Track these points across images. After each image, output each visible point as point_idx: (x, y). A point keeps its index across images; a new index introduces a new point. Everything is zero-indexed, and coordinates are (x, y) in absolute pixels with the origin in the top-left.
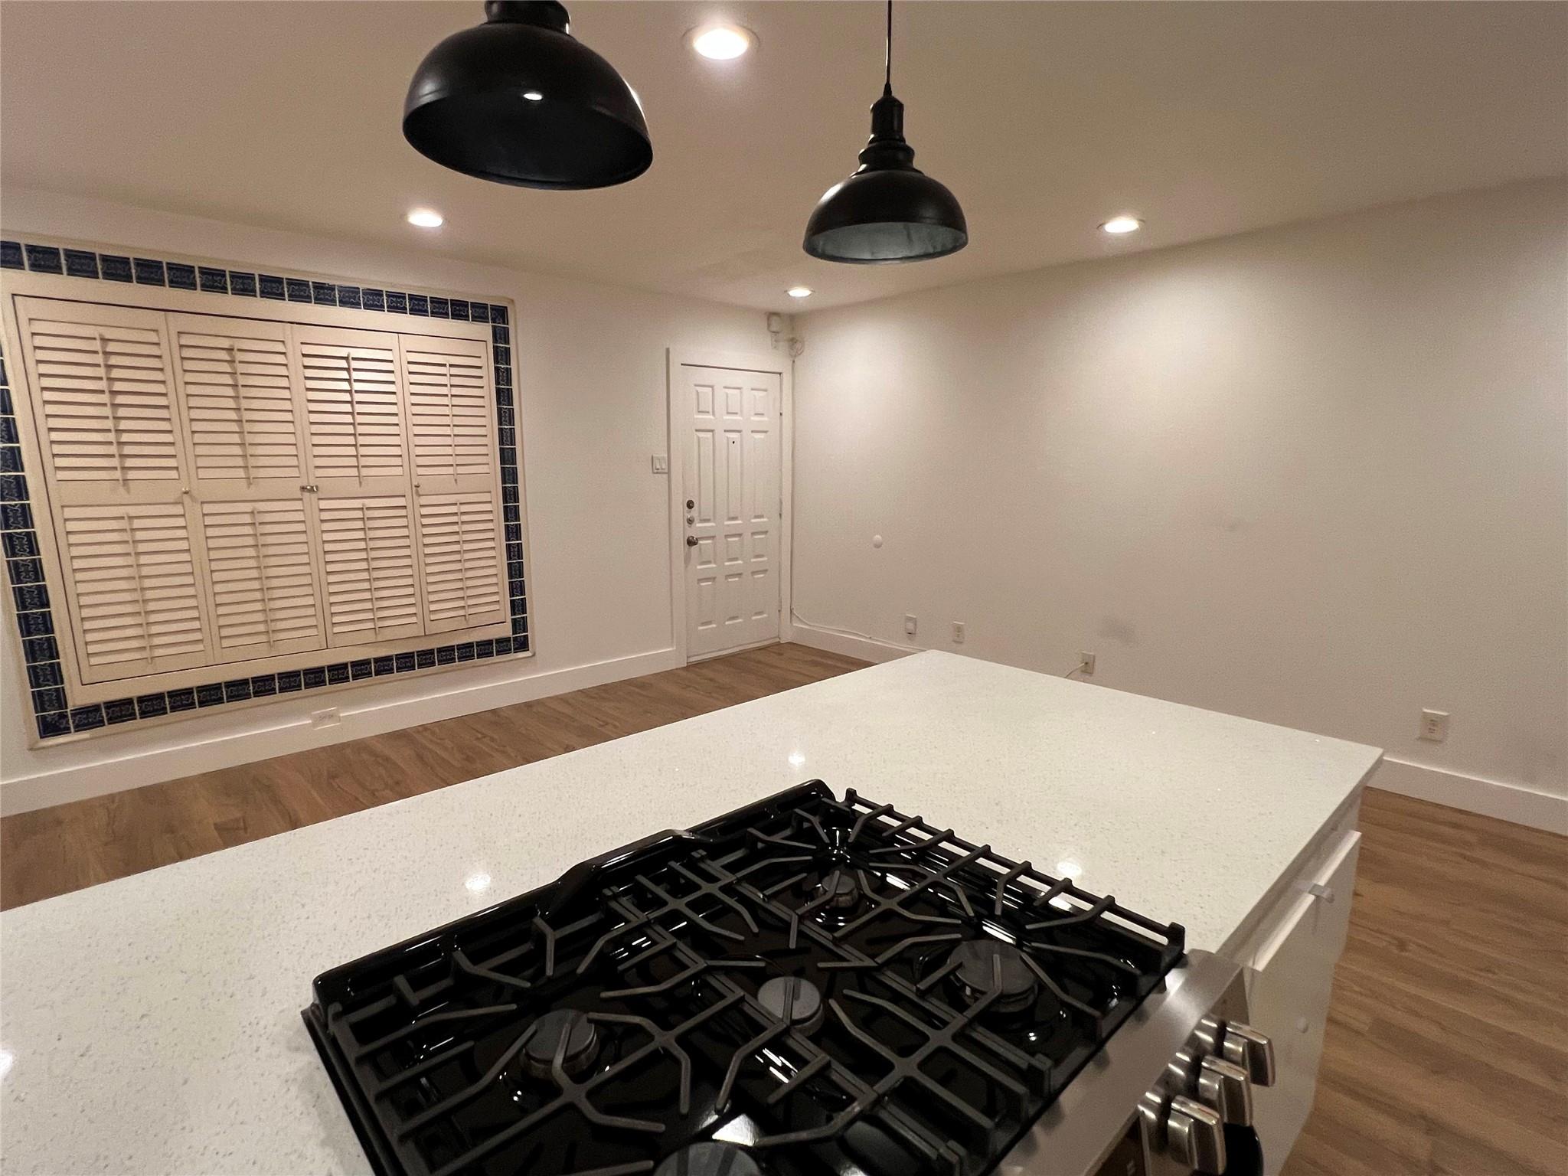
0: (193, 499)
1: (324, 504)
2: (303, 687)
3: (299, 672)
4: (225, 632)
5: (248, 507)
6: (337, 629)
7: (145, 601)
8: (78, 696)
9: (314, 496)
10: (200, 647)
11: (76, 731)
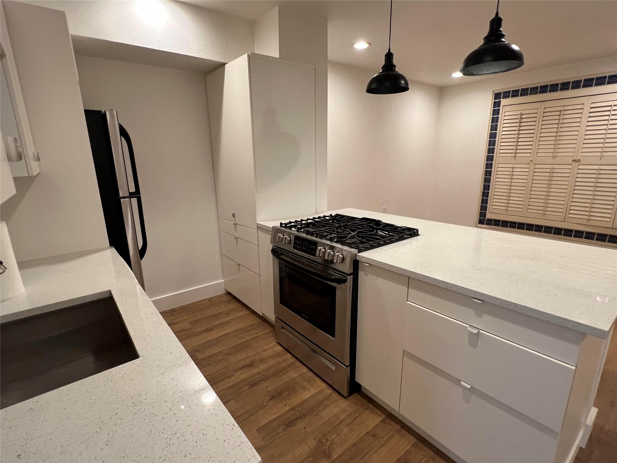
0: (533, 163)
1: (580, 167)
2: (573, 236)
3: (573, 230)
4: (530, 207)
5: (550, 166)
6: (570, 216)
7: (510, 193)
8: (489, 216)
9: (577, 164)
10: (521, 210)
11: (486, 225)
